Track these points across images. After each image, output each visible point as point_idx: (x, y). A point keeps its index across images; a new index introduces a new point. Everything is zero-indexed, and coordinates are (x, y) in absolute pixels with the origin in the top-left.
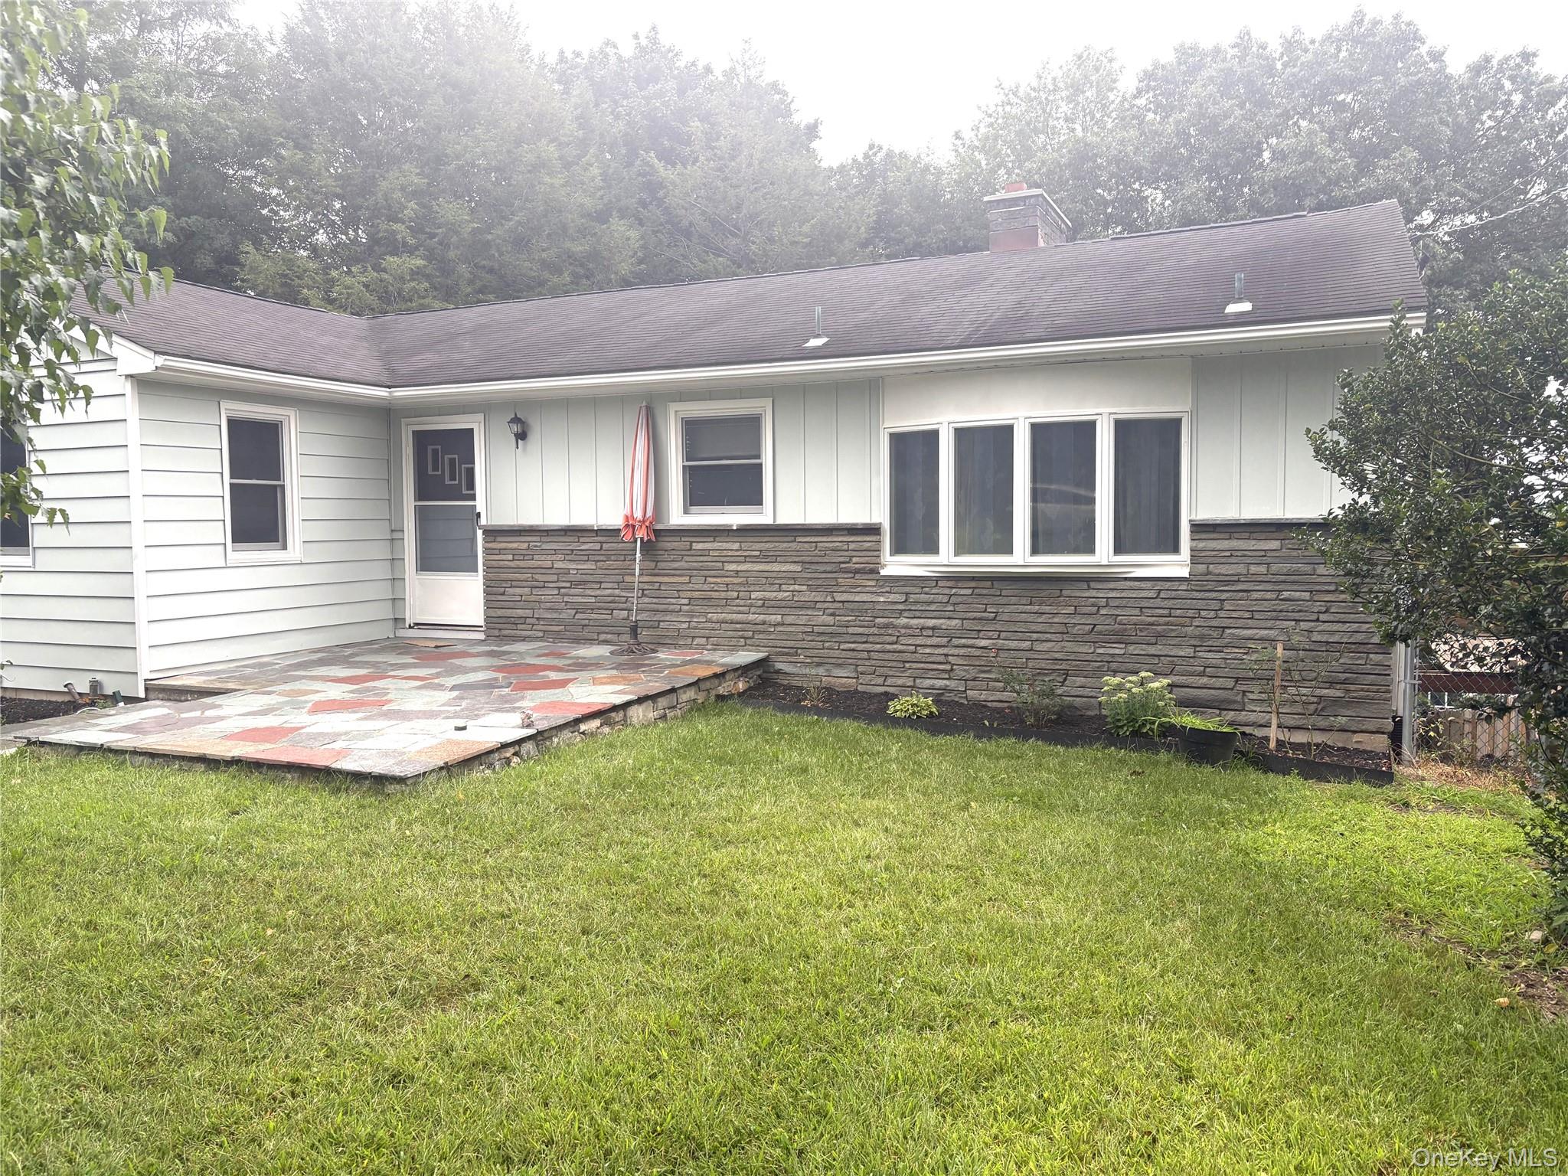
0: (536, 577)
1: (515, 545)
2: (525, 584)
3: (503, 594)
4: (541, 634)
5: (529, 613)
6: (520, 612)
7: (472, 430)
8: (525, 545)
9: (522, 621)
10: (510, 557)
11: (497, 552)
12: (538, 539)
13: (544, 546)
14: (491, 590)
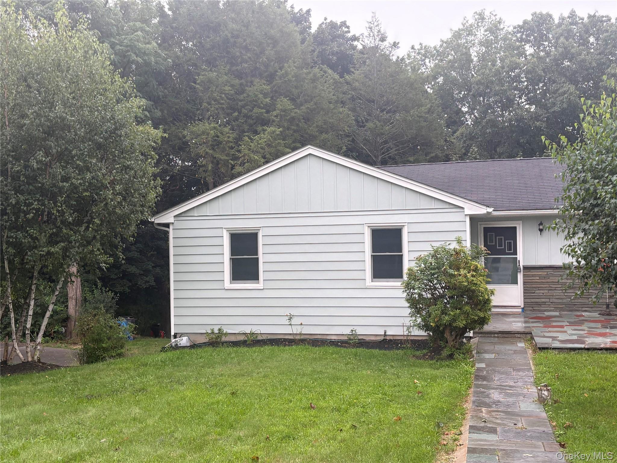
0: (551, 286)
1: (540, 273)
2: (545, 289)
3: (534, 293)
4: (553, 309)
5: (548, 300)
6: (543, 300)
7: (516, 227)
8: (546, 273)
9: (544, 303)
10: (538, 278)
11: (531, 276)
12: (552, 271)
13: (555, 273)
14: (527, 291)
